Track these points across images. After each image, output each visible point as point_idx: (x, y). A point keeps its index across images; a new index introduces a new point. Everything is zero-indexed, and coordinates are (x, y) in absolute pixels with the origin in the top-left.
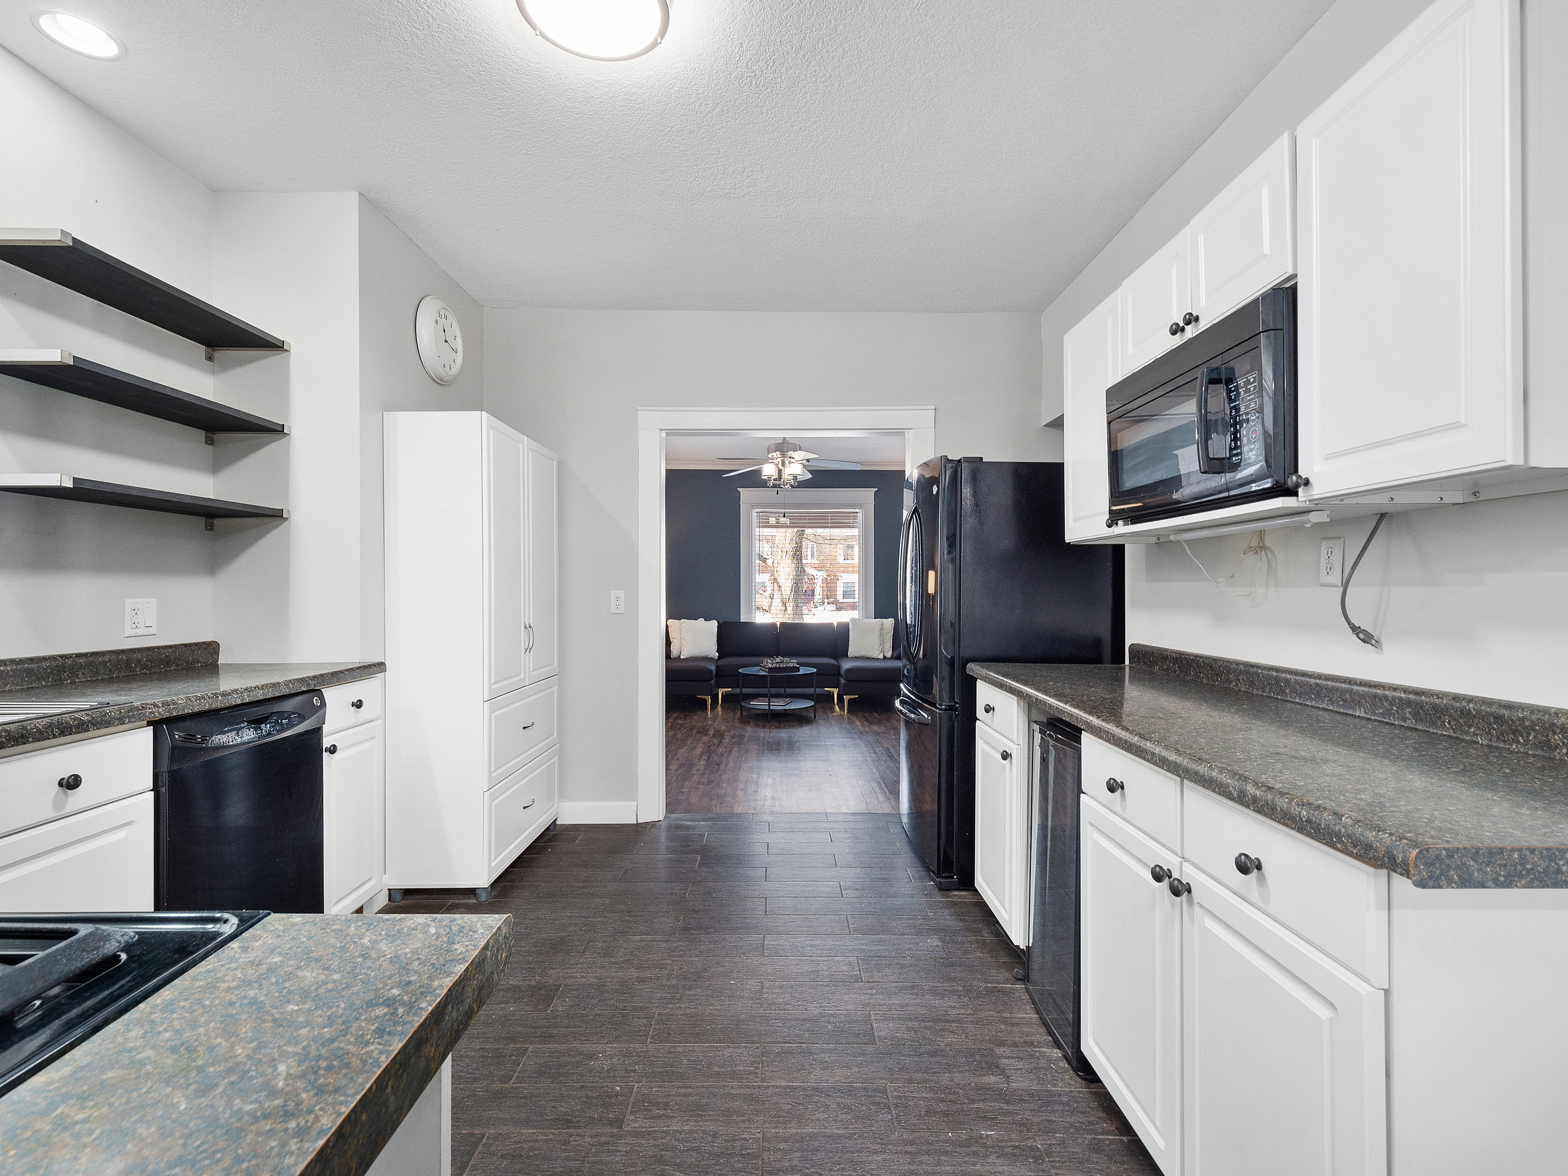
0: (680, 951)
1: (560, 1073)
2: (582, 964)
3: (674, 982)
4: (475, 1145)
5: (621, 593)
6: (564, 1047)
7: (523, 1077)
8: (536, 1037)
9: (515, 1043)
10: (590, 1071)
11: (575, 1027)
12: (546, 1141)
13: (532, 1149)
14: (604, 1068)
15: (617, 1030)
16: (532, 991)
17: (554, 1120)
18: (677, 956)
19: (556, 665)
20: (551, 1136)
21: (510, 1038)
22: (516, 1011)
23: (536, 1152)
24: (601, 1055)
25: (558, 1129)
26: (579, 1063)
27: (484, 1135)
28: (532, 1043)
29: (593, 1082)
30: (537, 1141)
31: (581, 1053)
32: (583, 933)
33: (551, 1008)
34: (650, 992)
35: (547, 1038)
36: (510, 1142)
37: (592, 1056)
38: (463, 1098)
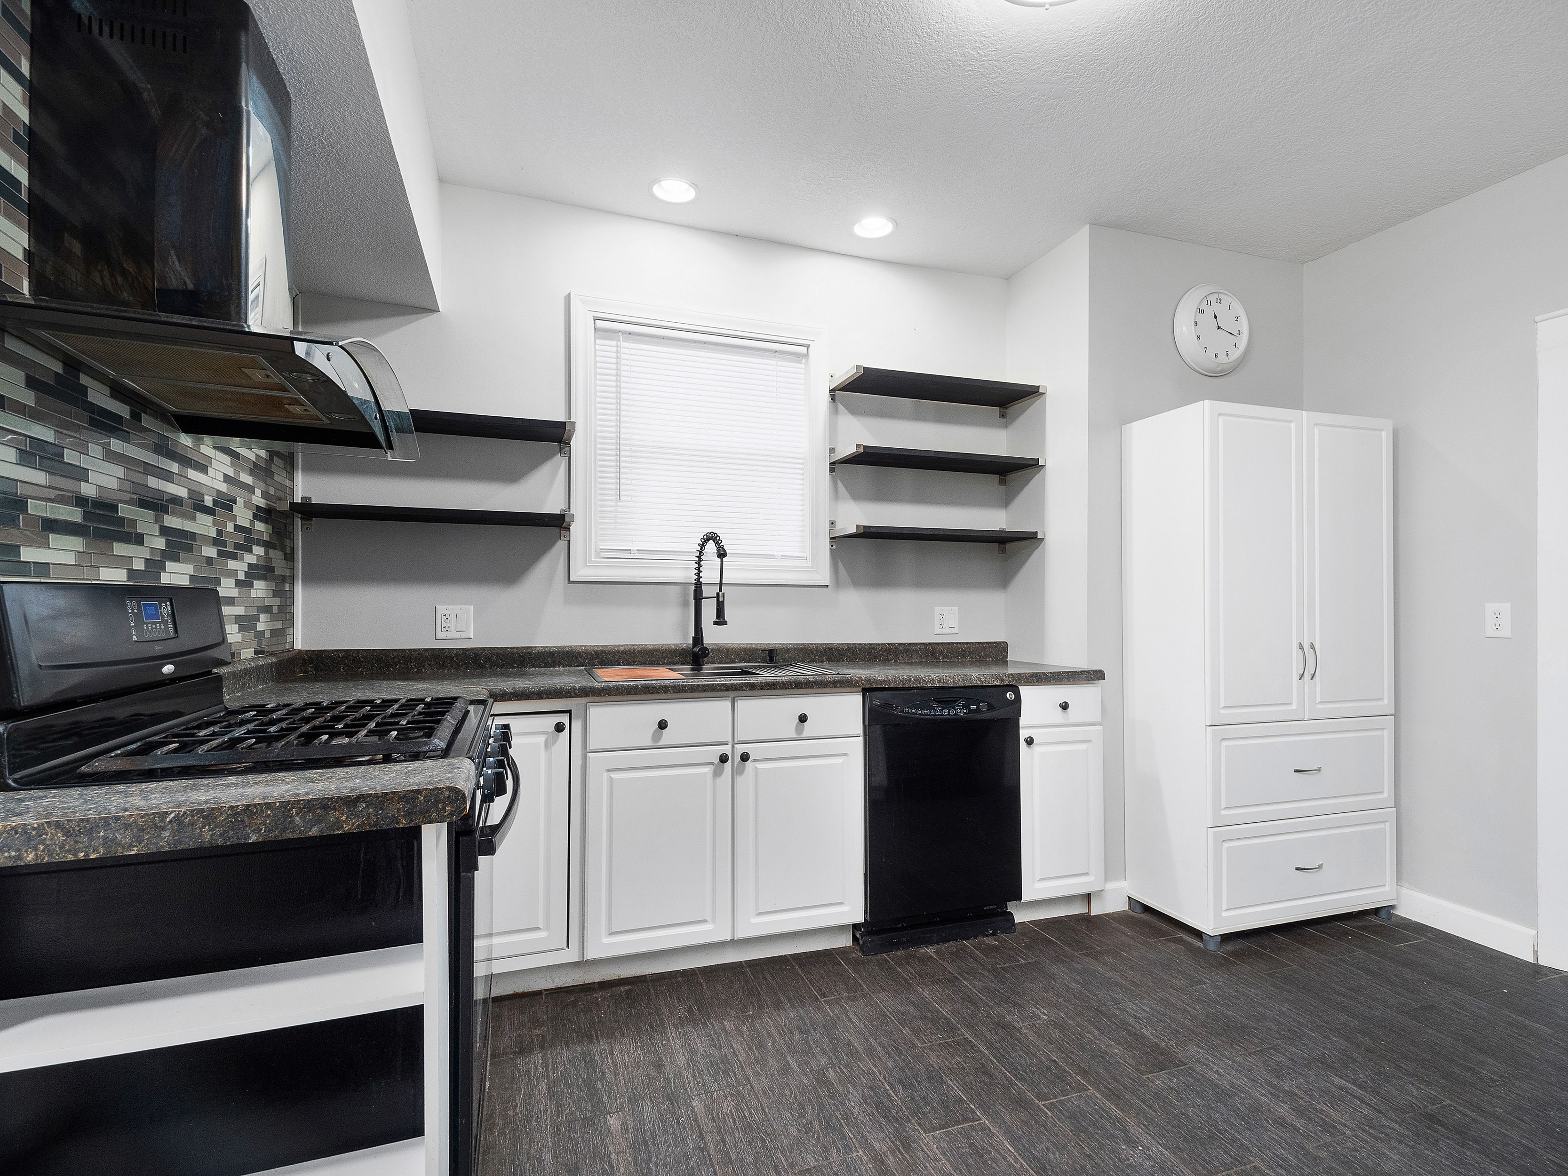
0: (1382, 1133)
1: (1087, 1129)
2: (1234, 1061)
3: (1324, 1154)
4: (966, 1120)
5: (1505, 608)
6: (1116, 1112)
7: (1056, 1107)
8: (1106, 1087)
9: (1083, 1078)
10: (1113, 1151)
11: (1150, 1107)
12: (1010, 1165)
13: (994, 1160)
14: (1129, 1160)
15: (1188, 1143)
16: (1152, 1051)
17: (1035, 1157)
18: (1370, 1134)
19: (1386, 701)
20: (1018, 1166)
21: (1085, 1071)
22: (1117, 1055)
23: (994, 1165)
24: (1140, 1148)
25: (1030, 1166)
26: (1112, 1137)
27: (980, 1120)
28: (1098, 1089)
29: (1103, 1161)
30: (1005, 1158)
31: (1125, 1131)
32: (1277, 1036)
33: (1150, 1076)
34: (1277, 1141)
35: (1114, 1096)
36: (988, 1141)
37: (1132, 1143)
38: (999, 1084)
